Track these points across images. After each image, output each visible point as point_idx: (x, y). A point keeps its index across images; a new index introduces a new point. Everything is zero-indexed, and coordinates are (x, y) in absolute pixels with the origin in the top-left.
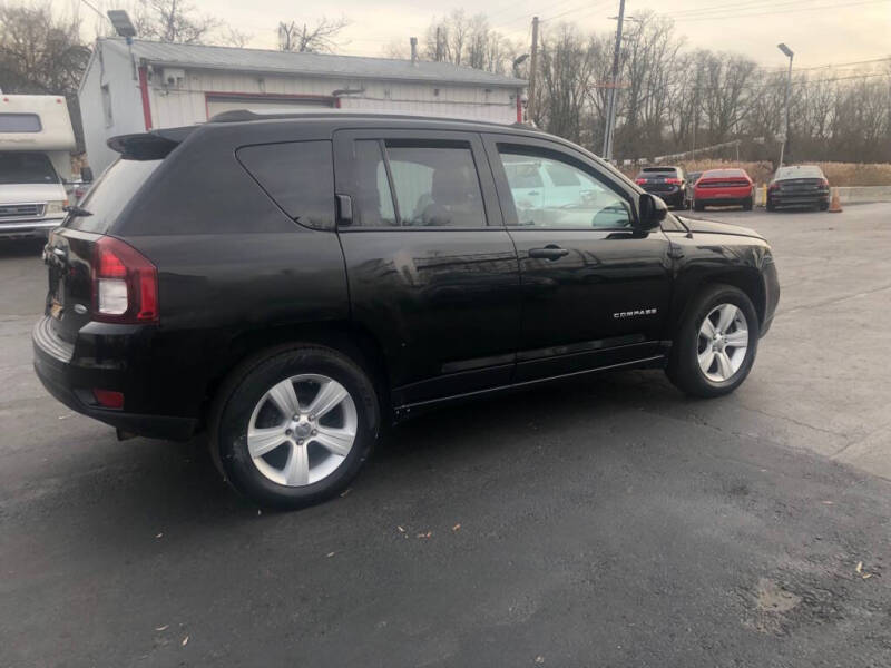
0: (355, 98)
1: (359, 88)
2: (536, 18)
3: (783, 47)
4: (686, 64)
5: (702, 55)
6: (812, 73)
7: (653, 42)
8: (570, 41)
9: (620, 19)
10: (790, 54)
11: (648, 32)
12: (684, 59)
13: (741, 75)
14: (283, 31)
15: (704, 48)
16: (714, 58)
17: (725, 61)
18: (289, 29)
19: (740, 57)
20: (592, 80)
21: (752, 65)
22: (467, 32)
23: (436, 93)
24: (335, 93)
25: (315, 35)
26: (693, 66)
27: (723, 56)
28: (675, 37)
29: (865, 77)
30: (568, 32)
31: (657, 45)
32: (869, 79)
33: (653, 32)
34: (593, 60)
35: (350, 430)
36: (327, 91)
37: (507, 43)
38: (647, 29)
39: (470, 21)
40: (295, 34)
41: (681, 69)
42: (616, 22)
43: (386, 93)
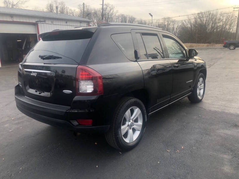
0: (43, 23)
1: (44, 20)
2: (84, 3)
3: (150, 14)
4: (119, 18)
5: (122, 15)
6: (147, 21)
7: (110, 11)
8: (89, 10)
9: (103, 5)
10: (152, 16)
11: (108, 9)
12: (118, 16)
13: (132, 21)
14: (5, 3)
15: (123, 14)
16: (125, 16)
17: (128, 17)
18: (7, 2)
19: (132, 16)
20: (95, 21)
21: (134, 19)
22: (59, 6)
23: (66, 23)
24: (36, 22)
25: (17, 4)
26: (120, 18)
27: (127, 16)
28: (115, 11)
29: (159, 23)
30: (87, 7)
31: (111, 12)
32: (160, 23)
33: (110, 9)
34: (95, 15)
35: (140, 123)
36: (34, 21)
37: (70, 10)
38: (108, 8)
39: (59, 3)
40: (9, 4)
41: (117, 19)
42: (102, 5)
43: (52, 22)
